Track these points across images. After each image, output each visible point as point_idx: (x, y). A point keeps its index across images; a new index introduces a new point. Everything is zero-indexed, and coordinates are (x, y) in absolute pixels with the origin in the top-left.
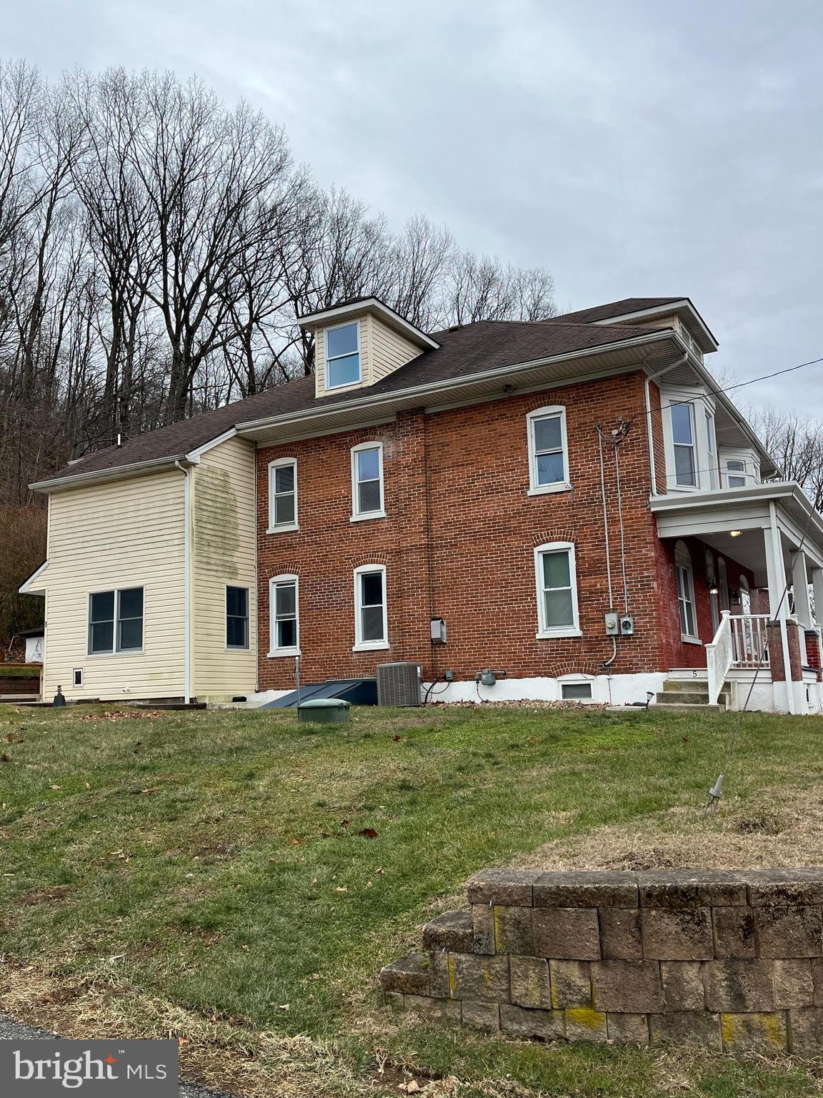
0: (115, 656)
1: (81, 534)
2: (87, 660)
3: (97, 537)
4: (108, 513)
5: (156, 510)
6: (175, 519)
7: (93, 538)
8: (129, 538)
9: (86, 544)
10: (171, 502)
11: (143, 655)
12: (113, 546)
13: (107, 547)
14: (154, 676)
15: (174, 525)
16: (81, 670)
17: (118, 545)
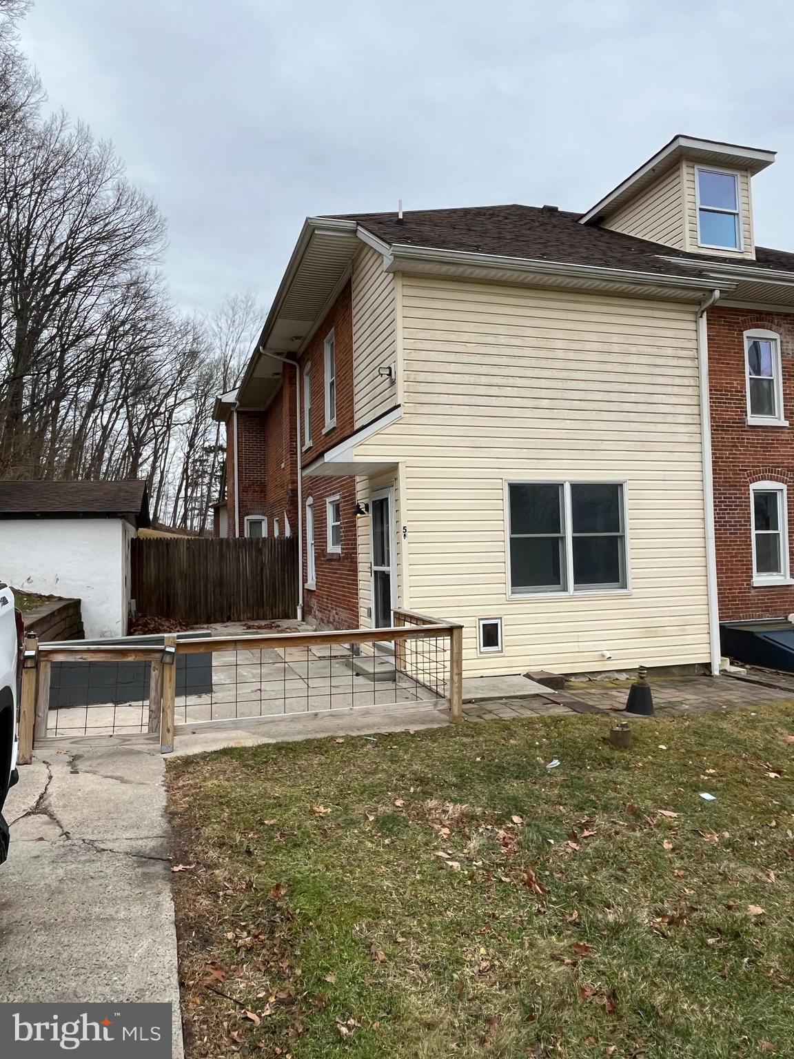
0: (572, 597)
1: (484, 370)
2: (510, 602)
3: (519, 382)
4: (542, 343)
5: (643, 360)
6: (677, 381)
7: (511, 381)
8: (589, 396)
9: (495, 391)
10: (670, 352)
11: (628, 596)
12: (556, 404)
13: (545, 403)
14: (650, 632)
15: (676, 390)
16: (498, 621)
17: (567, 404)
